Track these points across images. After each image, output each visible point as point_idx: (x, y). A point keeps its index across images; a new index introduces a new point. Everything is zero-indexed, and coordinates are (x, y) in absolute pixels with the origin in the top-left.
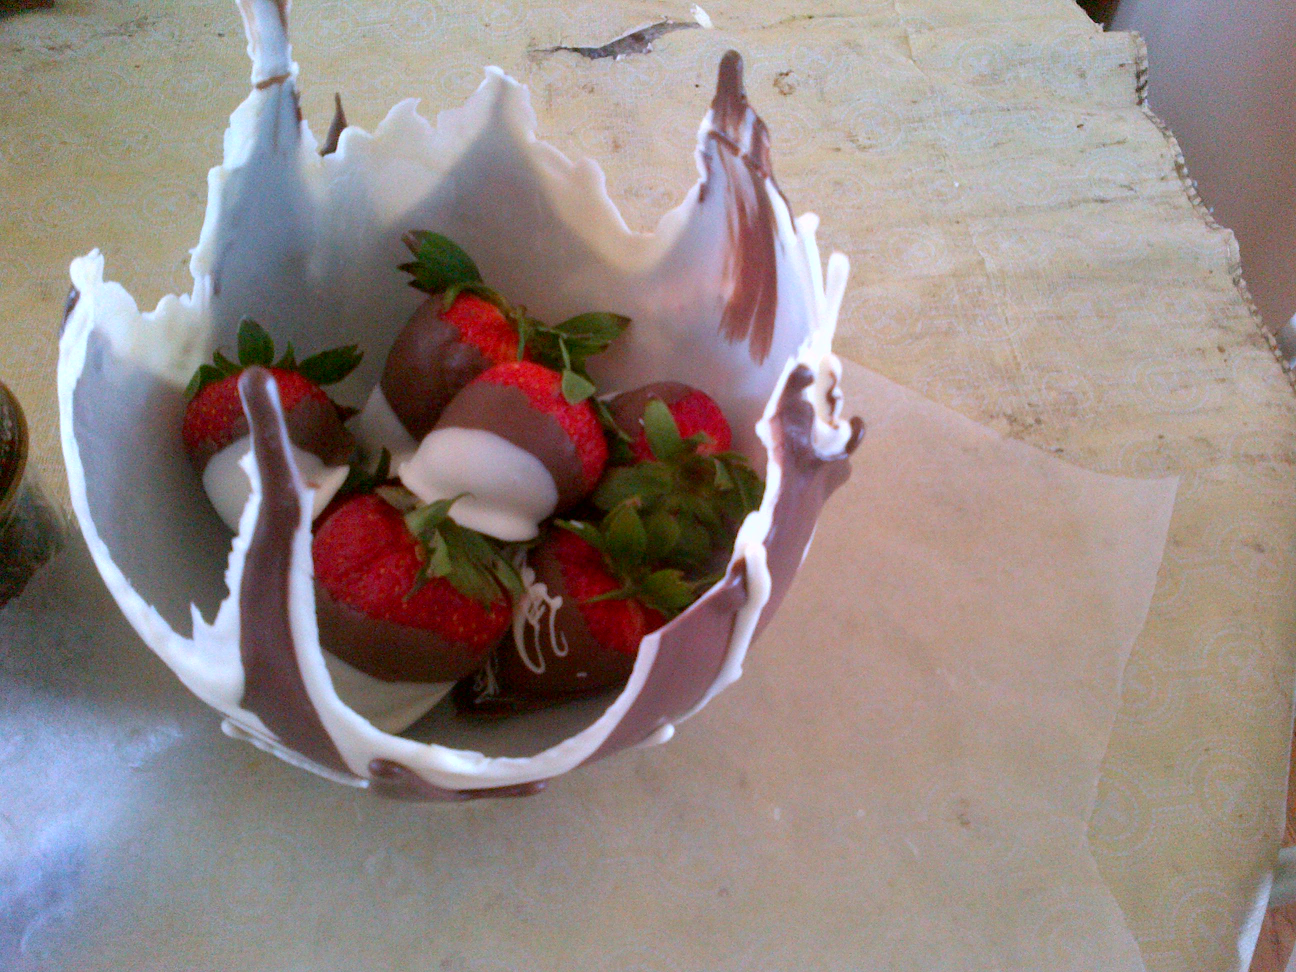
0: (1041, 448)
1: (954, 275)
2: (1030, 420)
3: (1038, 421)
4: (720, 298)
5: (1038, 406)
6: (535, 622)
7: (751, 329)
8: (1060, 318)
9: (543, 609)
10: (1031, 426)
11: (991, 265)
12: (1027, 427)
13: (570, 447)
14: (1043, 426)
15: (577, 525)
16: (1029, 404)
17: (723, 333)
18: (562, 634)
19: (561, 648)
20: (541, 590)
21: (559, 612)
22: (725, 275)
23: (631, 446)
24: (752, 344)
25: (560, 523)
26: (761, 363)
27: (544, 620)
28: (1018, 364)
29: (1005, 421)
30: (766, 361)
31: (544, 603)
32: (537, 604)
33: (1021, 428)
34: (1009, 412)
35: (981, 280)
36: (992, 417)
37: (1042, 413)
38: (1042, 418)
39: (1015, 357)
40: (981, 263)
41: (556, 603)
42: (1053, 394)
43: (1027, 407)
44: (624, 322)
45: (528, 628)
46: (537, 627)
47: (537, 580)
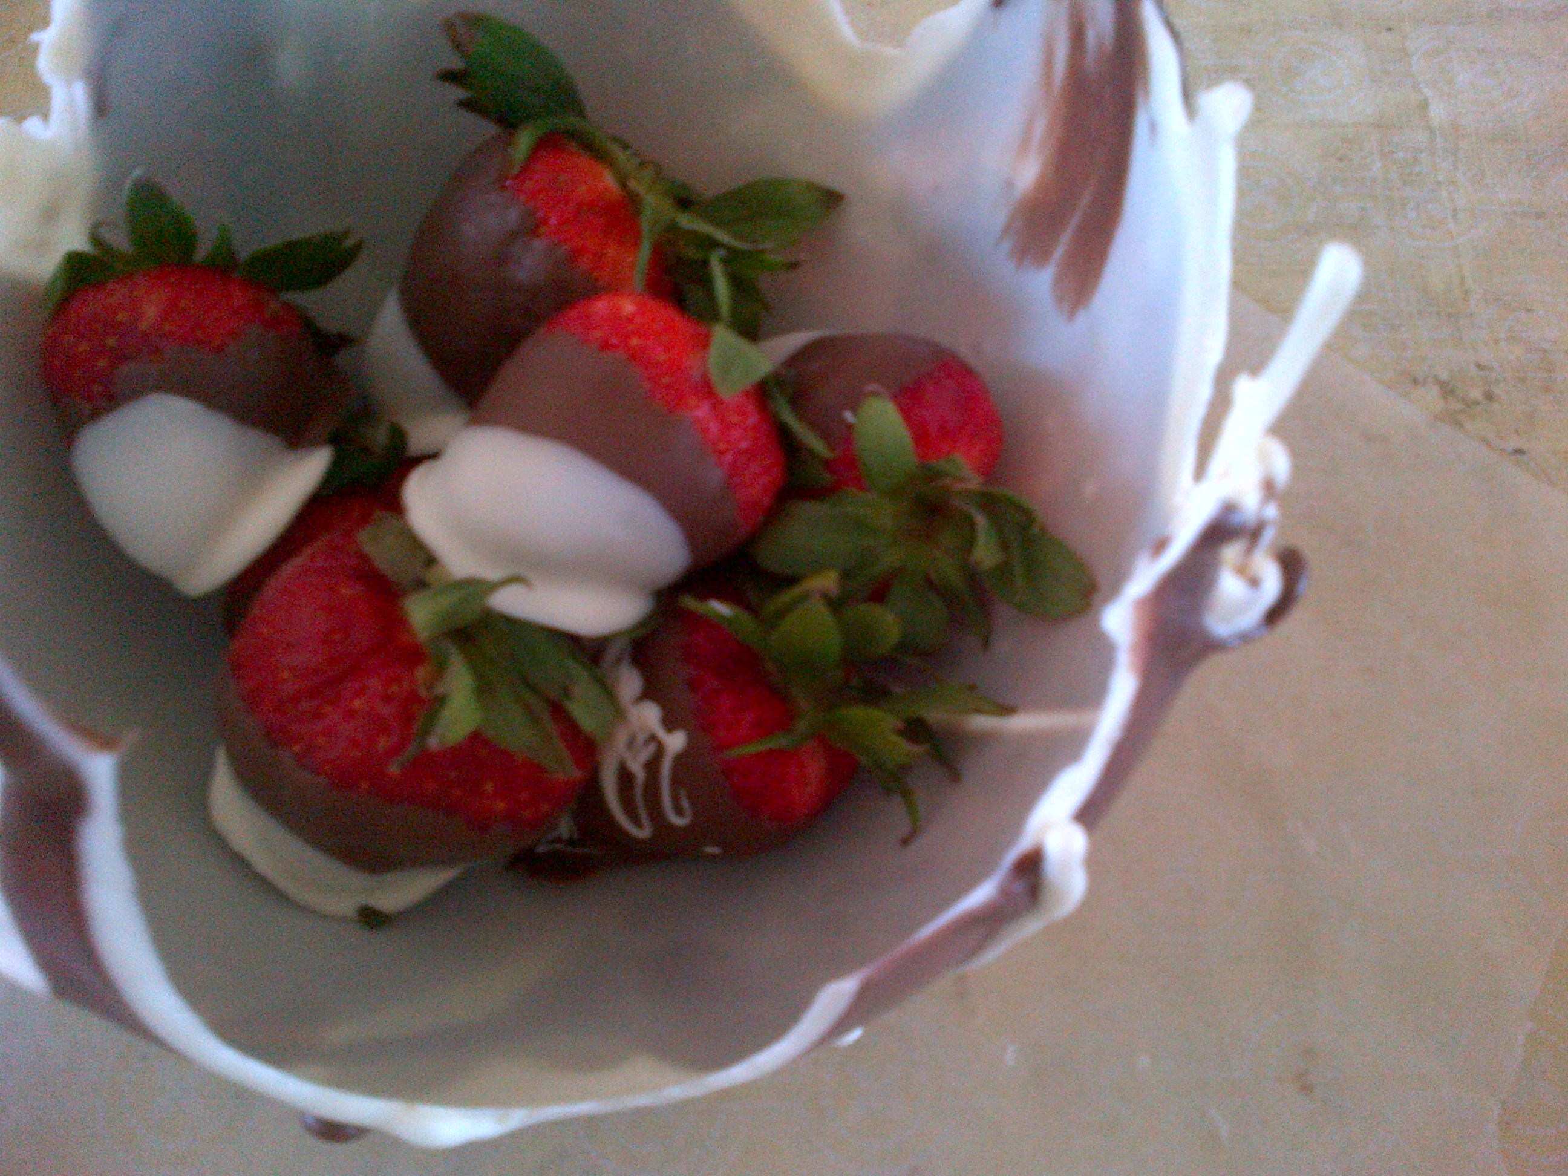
0: (1489, 445)
1: (1377, 126)
2: (1476, 394)
3: (1489, 397)
4: (1010, 184)
5: (1491, 369)
6: (637, 767)
7: (1060, 251)
8: (1540, 215)
9: (652, 748)
10: (1477, 403)
11: (1438, 112)
12: (1471, 404)
13: (714, 476)
14: (1496, 406)
15: (720, 608)
16: (1479, 366)
17: (1006, 246)
18: (683, 792)
19: (679, 812)
20: (650, 715)
21: (681, 759)
22: (1024, 145)
23: (828, 464)
24: (1058, 280)
25: (690, 603)
26: (1072, 315)
27: (653, 765)
28: (1467, 292)
29: (1434, 391)
30: (1082, 317)
31: (653, 738)
32: (641, 738)
33: (1459, 406)
34: (1444, 376)
35: (1422, 137)
36: (1415, 382)
37: (1497, 381)
38: (1497, 390)
39: (1462, 282)
40: (1424, 106)
41: (676, 742)
42: (1518, 351)
43: (1474, 371)
44: (832, 199)
45: (625, 777)
46: (640, 775)
47: (648, 694)
